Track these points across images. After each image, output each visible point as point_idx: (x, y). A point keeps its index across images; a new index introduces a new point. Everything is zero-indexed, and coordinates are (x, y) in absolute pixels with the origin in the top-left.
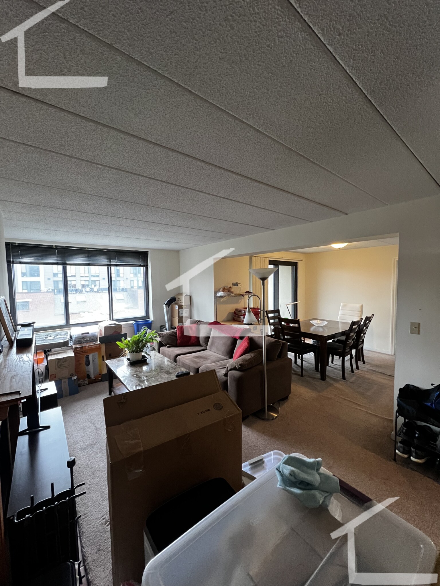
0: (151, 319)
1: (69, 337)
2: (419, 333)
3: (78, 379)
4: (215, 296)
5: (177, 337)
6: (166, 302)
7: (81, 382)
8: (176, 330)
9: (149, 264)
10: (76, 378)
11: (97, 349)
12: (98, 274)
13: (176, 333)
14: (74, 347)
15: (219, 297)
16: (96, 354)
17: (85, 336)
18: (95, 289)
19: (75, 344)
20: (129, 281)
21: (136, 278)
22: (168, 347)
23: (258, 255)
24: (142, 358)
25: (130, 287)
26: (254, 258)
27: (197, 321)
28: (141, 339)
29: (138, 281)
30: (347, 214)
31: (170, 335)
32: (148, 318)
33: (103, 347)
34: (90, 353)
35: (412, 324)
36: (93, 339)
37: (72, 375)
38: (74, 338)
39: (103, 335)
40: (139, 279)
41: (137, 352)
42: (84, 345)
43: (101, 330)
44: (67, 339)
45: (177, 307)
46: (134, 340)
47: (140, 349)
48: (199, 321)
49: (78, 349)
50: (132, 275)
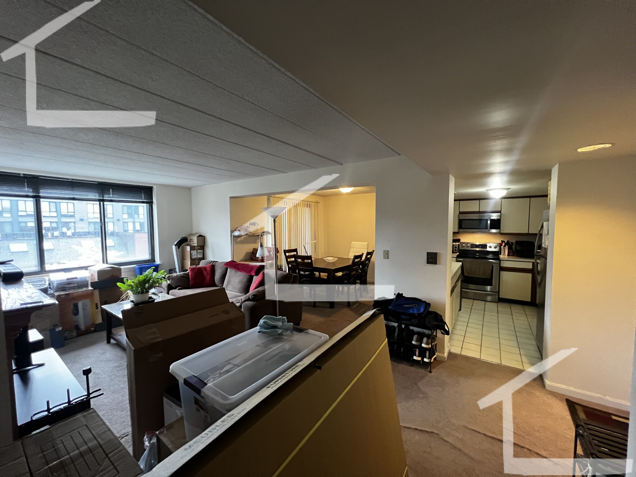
0: (158, 261)
1: (47, 283)
2: (388, 258)
3: (63, 331)
4: (231, 236)
5: (189, 278)
6: (176, 243)
7: (66, 334)
8: (187, 272)
9: (154, 200)
10: (60, 329)
11: (89, 295)
12: (73, 214)
13: (188, 274)
14: (56, 294)
15: (235, 237)
16: (87, 301)
17: (71, 282)
18: (69, 233)
19: (56, 291)
20: (121, 223)
21: (132, 220)
22: (179, 289)
23: (276, 195)
24: (149, 299)
25: (122, 231)
26: (271, 198)
27: (212, 261)
28: (148, 279)
29: (134, 223)
30: (342, 164)
31: (181, 277)
32: (153, 261)
33: (97, 293)
34: (80, 300)
35: (384, 251)
36: (82, 284)
37: (56, 326)
38: (55, 285)
39: (96, 280)
40: (136, 220)
41: (142, 293)
42: (71, 292)
43: (92, 275)
44: (46, 286)
45: (188, 248)
46: (139, 280)
47: (146, 289)
48: (214, 262)
49: (62, 297)
50: (125, 216)
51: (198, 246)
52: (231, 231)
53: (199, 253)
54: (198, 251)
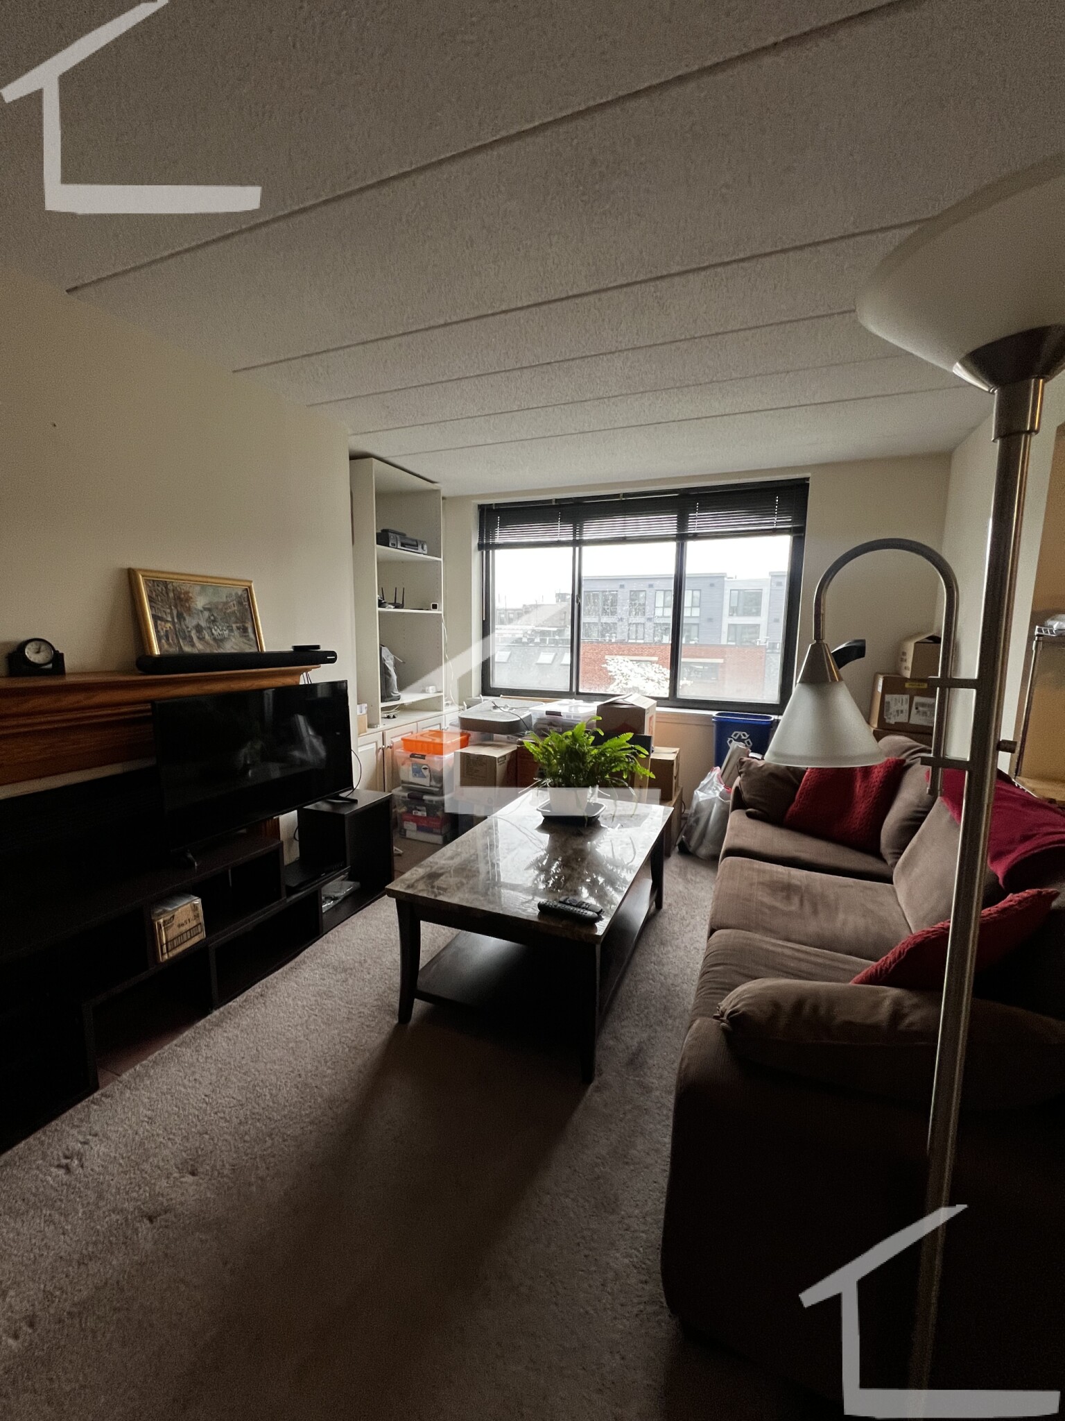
45: (880, 684)
51: (912, 680)
52: (1034, 614)
53: (921, 709)
54: (917, 699)
